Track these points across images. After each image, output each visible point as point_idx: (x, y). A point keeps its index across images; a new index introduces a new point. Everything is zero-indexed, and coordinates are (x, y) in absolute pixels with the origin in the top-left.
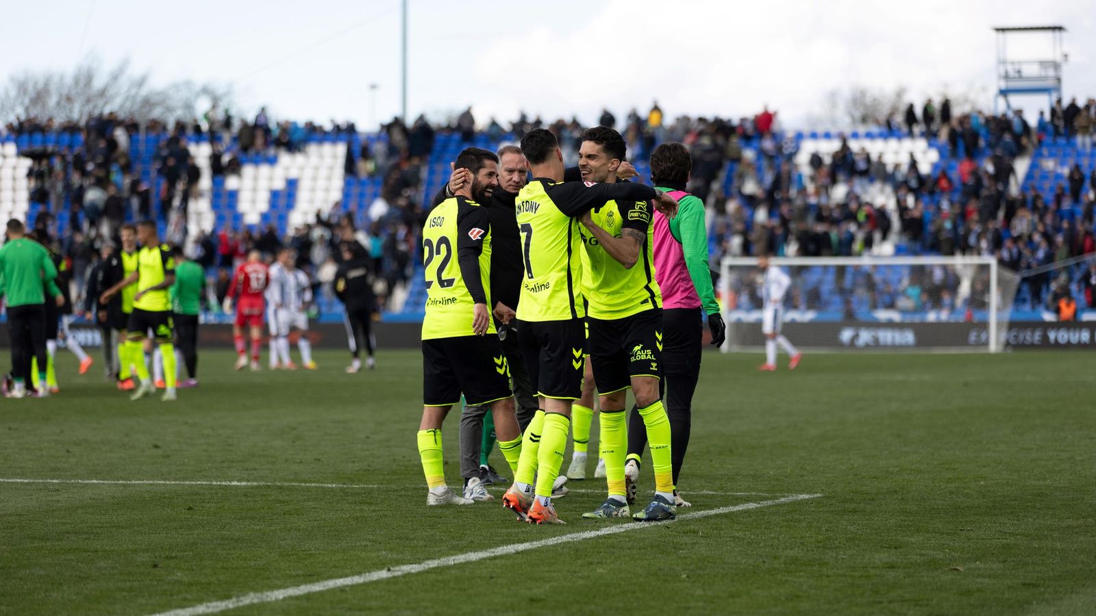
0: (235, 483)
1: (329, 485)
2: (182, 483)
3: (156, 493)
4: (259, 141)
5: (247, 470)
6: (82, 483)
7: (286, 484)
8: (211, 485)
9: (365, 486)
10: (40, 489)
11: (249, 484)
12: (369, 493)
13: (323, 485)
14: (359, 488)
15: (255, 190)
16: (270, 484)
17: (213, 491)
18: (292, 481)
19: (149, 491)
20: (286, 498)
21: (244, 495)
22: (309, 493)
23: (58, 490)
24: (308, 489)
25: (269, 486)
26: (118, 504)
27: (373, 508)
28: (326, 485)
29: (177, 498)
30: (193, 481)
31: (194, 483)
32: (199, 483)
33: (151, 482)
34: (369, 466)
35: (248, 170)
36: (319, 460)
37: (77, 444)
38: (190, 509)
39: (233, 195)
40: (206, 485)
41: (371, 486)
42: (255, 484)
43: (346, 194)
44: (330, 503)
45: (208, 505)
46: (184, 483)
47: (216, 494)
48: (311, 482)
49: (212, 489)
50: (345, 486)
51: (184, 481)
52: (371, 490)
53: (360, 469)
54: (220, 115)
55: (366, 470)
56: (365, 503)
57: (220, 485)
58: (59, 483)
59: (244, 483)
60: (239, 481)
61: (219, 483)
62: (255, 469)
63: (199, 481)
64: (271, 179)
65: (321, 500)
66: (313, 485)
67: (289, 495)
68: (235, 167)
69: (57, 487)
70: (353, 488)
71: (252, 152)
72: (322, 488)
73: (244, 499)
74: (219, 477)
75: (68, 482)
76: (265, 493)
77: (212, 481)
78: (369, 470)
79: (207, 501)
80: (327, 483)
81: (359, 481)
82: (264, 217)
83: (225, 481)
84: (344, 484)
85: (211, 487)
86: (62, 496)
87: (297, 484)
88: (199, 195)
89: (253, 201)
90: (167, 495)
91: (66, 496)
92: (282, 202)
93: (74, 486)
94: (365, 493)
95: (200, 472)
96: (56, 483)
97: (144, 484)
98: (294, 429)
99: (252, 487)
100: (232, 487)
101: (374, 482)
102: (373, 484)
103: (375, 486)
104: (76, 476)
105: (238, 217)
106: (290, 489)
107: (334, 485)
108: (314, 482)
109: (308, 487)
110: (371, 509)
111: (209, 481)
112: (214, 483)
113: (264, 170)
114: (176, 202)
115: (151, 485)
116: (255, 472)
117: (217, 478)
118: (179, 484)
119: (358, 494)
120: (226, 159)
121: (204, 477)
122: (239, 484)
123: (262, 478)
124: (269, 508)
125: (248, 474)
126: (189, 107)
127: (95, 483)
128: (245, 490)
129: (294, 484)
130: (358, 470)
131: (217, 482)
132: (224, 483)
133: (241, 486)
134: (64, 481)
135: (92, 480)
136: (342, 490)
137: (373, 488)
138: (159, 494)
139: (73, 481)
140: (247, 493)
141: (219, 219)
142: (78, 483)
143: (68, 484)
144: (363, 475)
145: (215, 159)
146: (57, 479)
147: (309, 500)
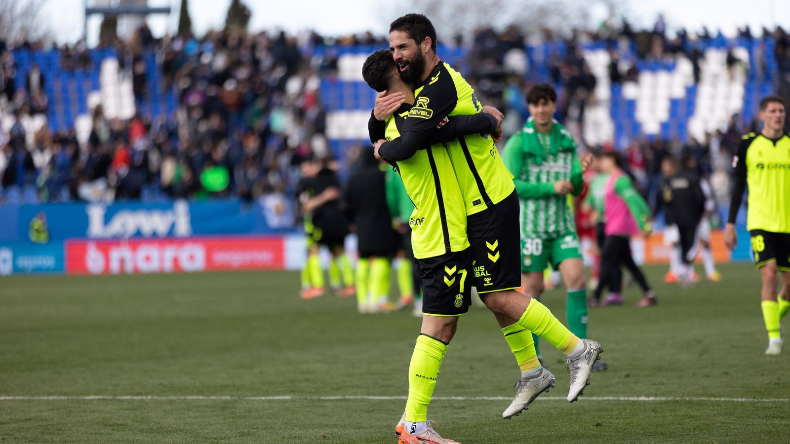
0: (643, 398)
1: (739, 400)
2: (588, 398)
3: (562, 409)
4: (657, 49)
5: (654, 384)
6: (486, 400)
7: (695, 399)
8: (619, 400)
9: (776, 400)
10: (446, 407)
11: (657, 399)
12: (780, 407)
13: (733, 399)
14: (769, 402)
15: (653, 98)
16: (678, 399)
17: (621, 407)
18: (702, 395)
19: (556, 408)
20: (696, 413)
21: (653, 411)
22: (719, 408)
23: (463, 408)
24: (718, 404)
25: (677, 401)
26: (524, 421)
27: (784, 422)
28: (736, 399)
29: (584, 415)
30: (599, 396)
31: (600, 398)
32: (606, 398)
33: (557, 398)
34: (779, 379)
35: (646, 78)
36: (727, 374)
37: (481, 360)
38: (598, 425)
39: (631, 105)
40: (613, 400)
41: (782, 400)
42: (663, 399)
43: (747, 101)
44: (740, 417)
45: (617, 421)
46: (591, 399)
47: (625, 410)
48: (720, 396)
49: (619, 405)
50: (755, 400)
51: (590, 397)
52: (783, 403)
53: (770, 383)
54: (617, 23)
55: (775, 384)
56: (777, 417)
57: (627, 400)
58: (464, 401)
59: (652, 399)
60: (648, 396)
61: (626, 399)
62: (663, 384)
63: (606, 396)
64: (670, 86)
65: (731, 414)
66: (723, 399)
67: (698, 410)
68: (633, 75)
69: (462, 404)
70: (763, 402)
71: (651, 61)
72: (732, 402)
73: (653, 414)
74: (626, 392)
75: (473, 398)
76: (674, 408)
77: (619, 397)
78: (779, 384)
79: (616, 417)
80: (737, 398)
81: (770, 395)
82: (664, 126)
83: (633, 396)
84: (754, 398)
85: (618, 403)
86: (468, 413)
87: (706, 399)
88: (596, 103)
89: (653, 110)
90: (574, 412)
91: (472, 413)
92: (681, 110)
93: (480, 403)
94: (776, 407)
95: (607, 387)
96: (461, 400)
97: (550, 400)
98: (700, 342)
99: (661, 403)
100: (640, 403)
101: (784, 396)
102: (784, 398)
103: (786, 400)
104: (482, 393)
105: (636, 127)
106: (700, 404)
107: (744, 400)
108: (723, 396)
109: (717, 402)
110: (783, 423)
111: (616, 397)
112: (622, 398)
113: (663, 77)
114: (574, 112)
115: (557, 401)
116: (663, 387)
117: (624, 393)
118: (586, 400)
119: (769, 408)
120: (624, 66)
121: (611, 393)
122: (647, 399)
123: (670, 393)
124: (679, 424)
125: (657, 389)
126: (585, 15)
127: (500, 400)
128: (653, 405)
129: (703, 398)
130: (767, 384)
131: (624, 397)
132: (631, 399)
133: (649, 401)
134: (469, 398)
135: (497, 396)
136: (752, 403)
137: (783, 401)
138: (566, 411)
139: (478, 398)
140: (655, 408)
141: (619, 130)
142: (483, 400)
143: (473, 401)
144: (773, 389)
145: (613, 68)
146: (462, 396)
147: (719, 415)
